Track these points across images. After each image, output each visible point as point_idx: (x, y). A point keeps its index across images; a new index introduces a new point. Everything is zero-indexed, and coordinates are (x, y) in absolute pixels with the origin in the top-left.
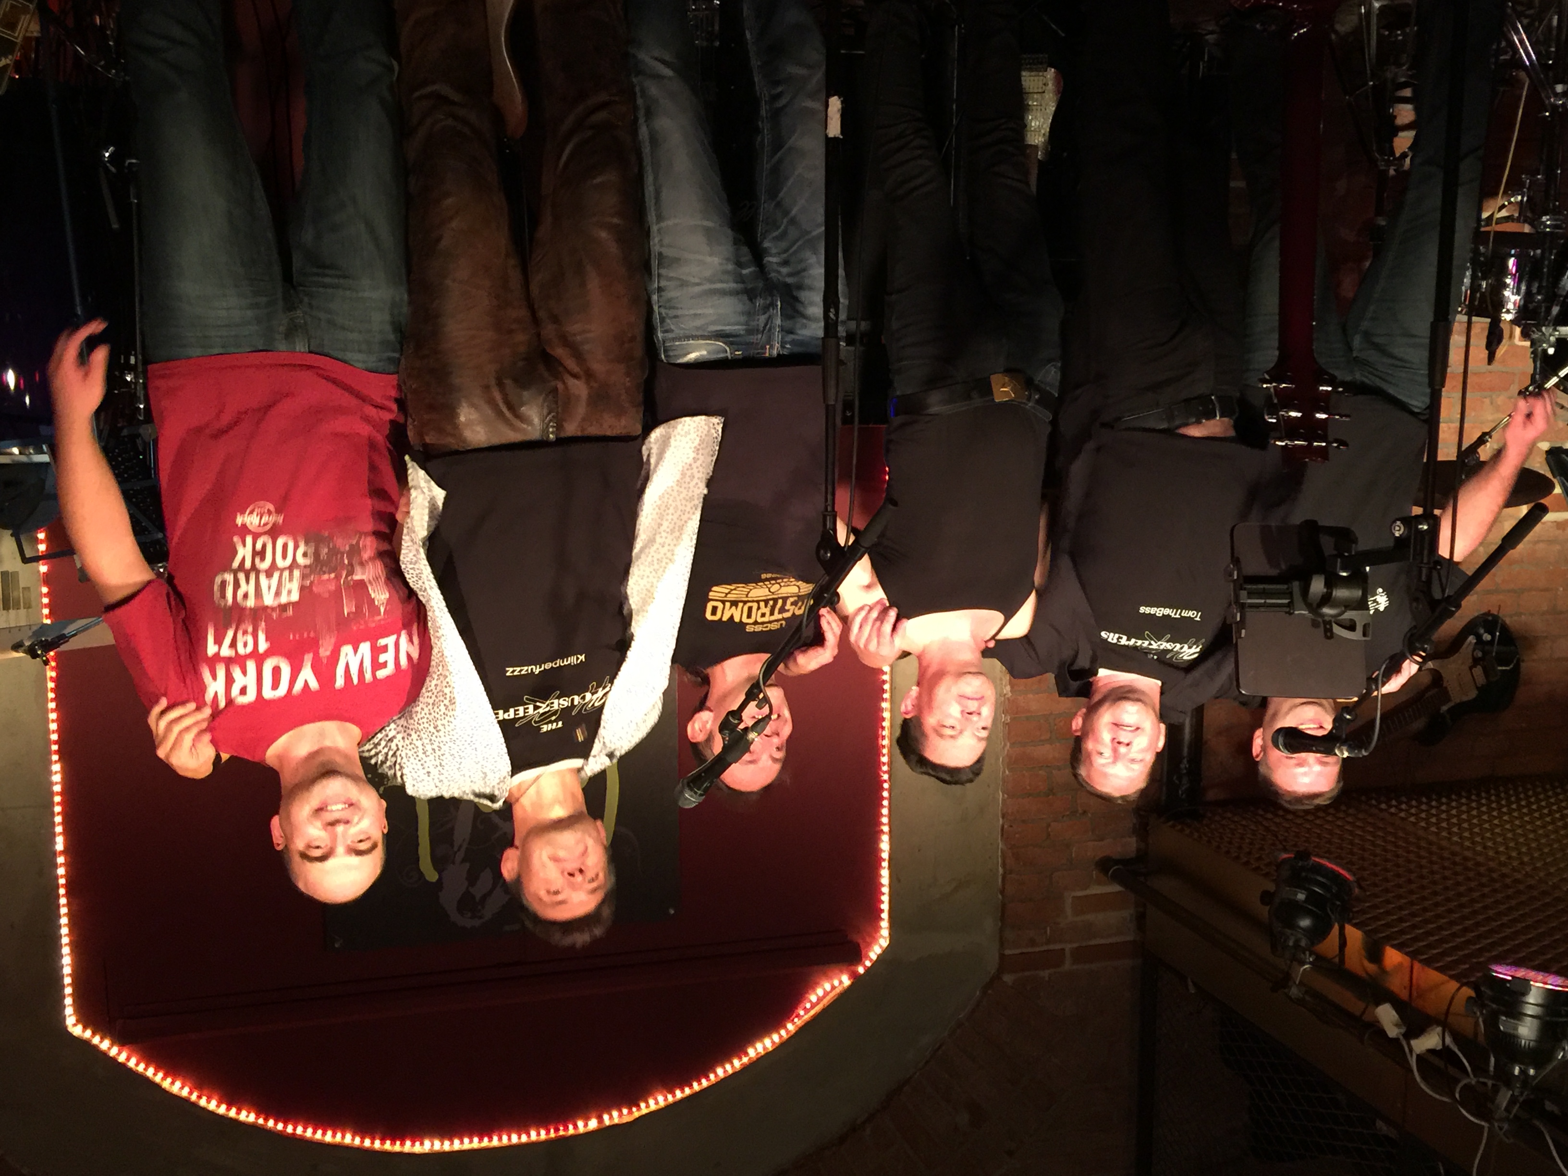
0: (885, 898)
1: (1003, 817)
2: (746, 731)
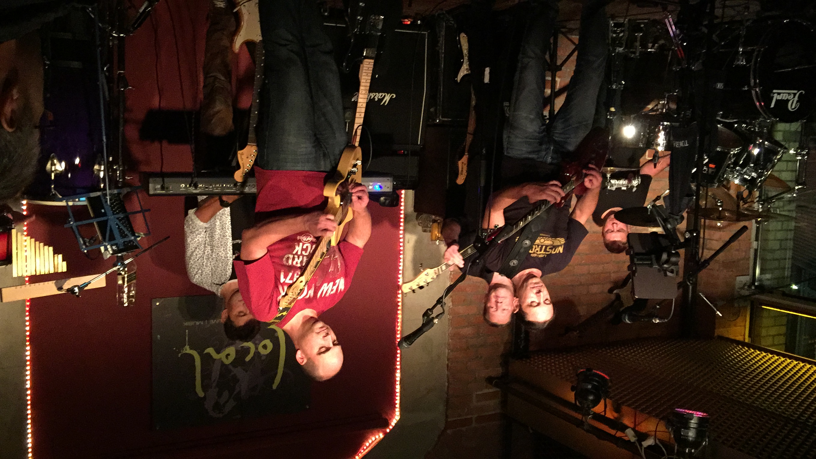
0: (398, 398)
1: (448, 360)
2: (433, 318)
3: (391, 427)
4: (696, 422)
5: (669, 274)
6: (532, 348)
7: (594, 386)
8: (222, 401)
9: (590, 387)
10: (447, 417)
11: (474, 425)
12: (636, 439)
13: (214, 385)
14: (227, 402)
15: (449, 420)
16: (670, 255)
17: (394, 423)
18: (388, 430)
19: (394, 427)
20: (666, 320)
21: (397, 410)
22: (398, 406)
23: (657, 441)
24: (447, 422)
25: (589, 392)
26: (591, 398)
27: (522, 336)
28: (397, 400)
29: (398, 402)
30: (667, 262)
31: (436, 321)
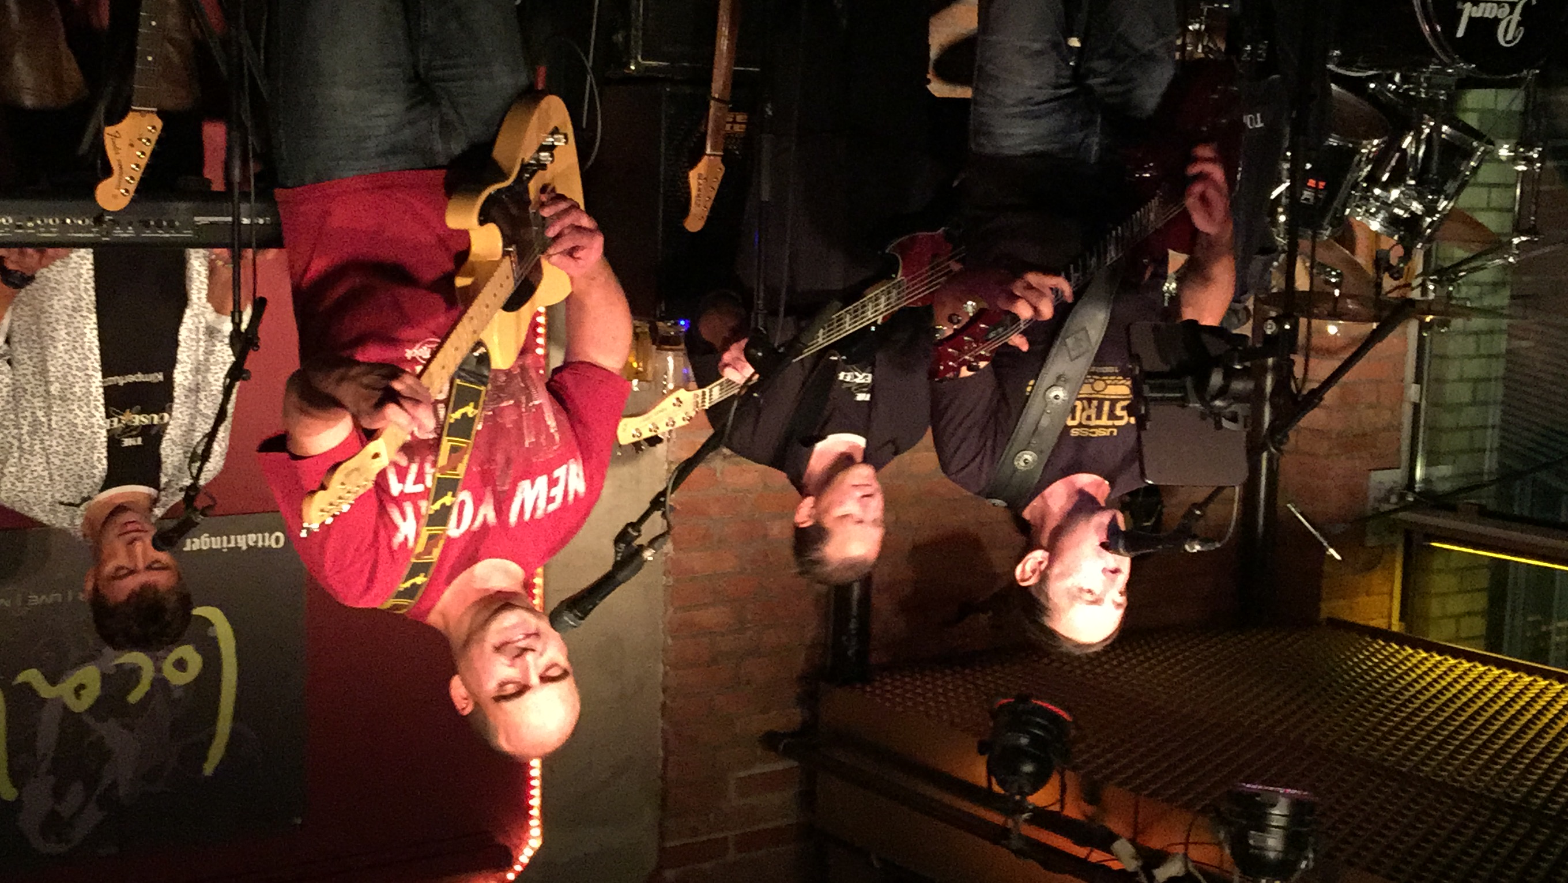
0: (536, 792)
1: (664, 691)
2: (641, 548)
3: (518, 868)
4: (1285, 812)
5: (1226, 423)
6: (875, 658)
7: (1034, 738)
8: (66, 809)
9: (1024, 741)
10: (662, 836)
11: (732, 856)
12: (1140, 864)
13: (44, 766)
14: (81, 809)
15: (669, 844)
16: (1230, 375)
17: (525, 856)
18: (511, 876)
19: (527, 867)
20: (1218, 545)
21: (534, 823)
22: (535, 812)
23: (1190, 865)
24: (662, 850)
25: (1020, 754)
26: (1028, 768)
27: (853, 625)
28: (532, 797)
29: (535, 802)
30: (1223, 392)
31: (648, 555)
